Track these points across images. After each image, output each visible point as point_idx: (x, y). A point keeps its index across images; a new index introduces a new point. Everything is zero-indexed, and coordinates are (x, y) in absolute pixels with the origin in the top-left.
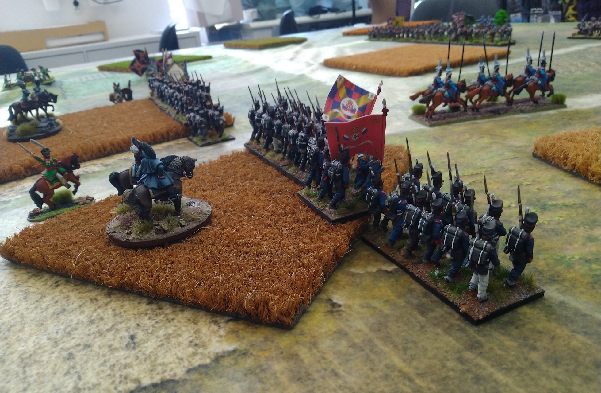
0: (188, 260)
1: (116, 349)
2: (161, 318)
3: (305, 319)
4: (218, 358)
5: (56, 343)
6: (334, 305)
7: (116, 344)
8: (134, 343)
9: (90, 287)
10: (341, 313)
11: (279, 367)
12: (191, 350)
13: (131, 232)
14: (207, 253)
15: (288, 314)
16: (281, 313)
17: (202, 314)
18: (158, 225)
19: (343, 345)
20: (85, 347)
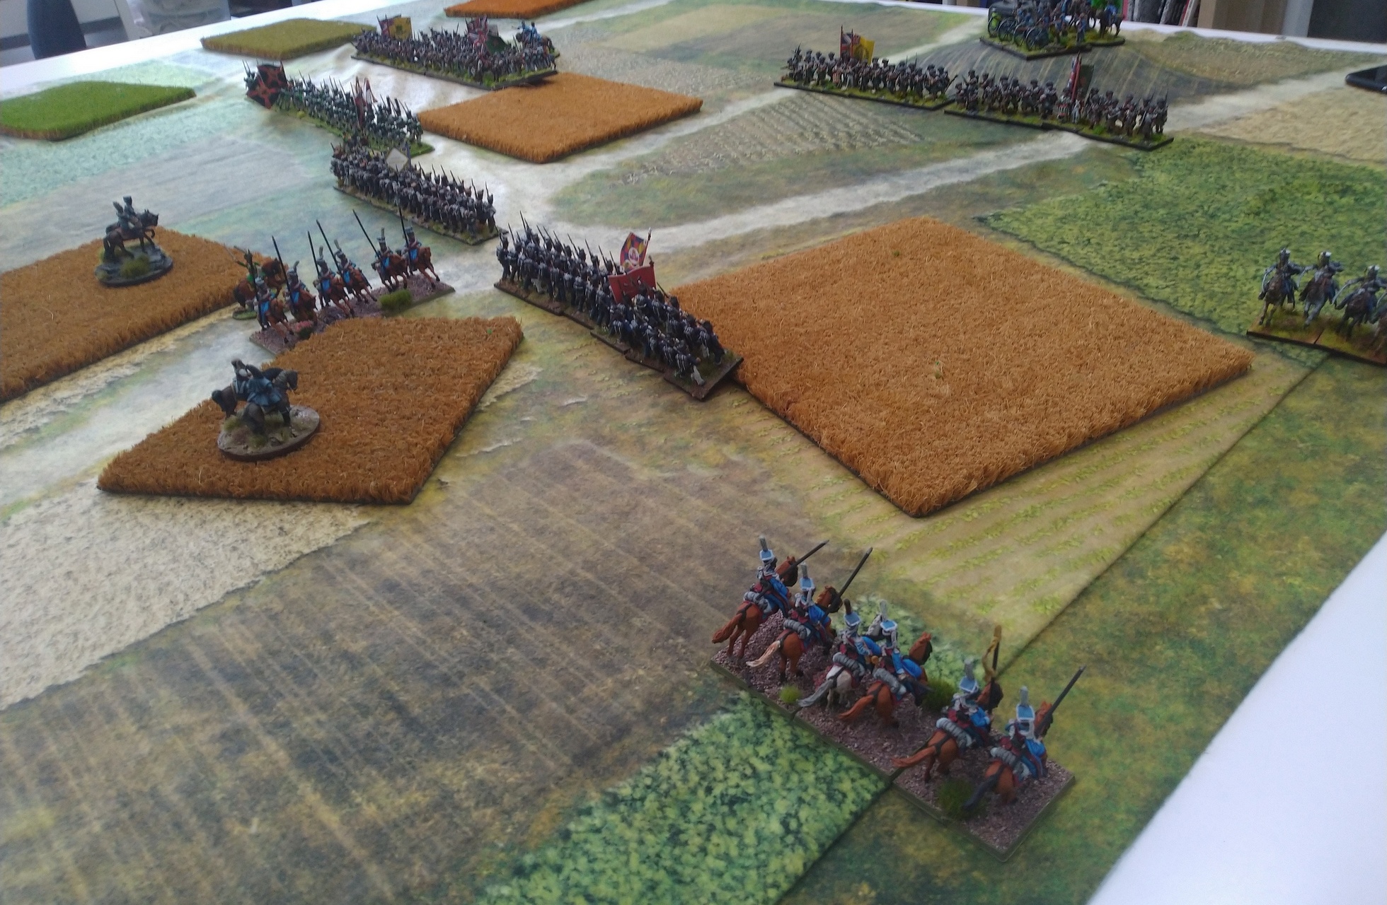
0: (310, 464)
1: (270, 539)
3: (420, 496)
4: (356, 530)
5: (215, 543)
6: (442, 483)
7: (269, 534)
8: (285, 532)
10: (448, 488)
11: (404, 528)
12: (333, 528)
13: (247, 447)
14: (326, 457)
15: (405, 493)
16: (400, 493)
17: (333, 505)
18: (272, 438)
19: (450, 508)
20: (244, 541)
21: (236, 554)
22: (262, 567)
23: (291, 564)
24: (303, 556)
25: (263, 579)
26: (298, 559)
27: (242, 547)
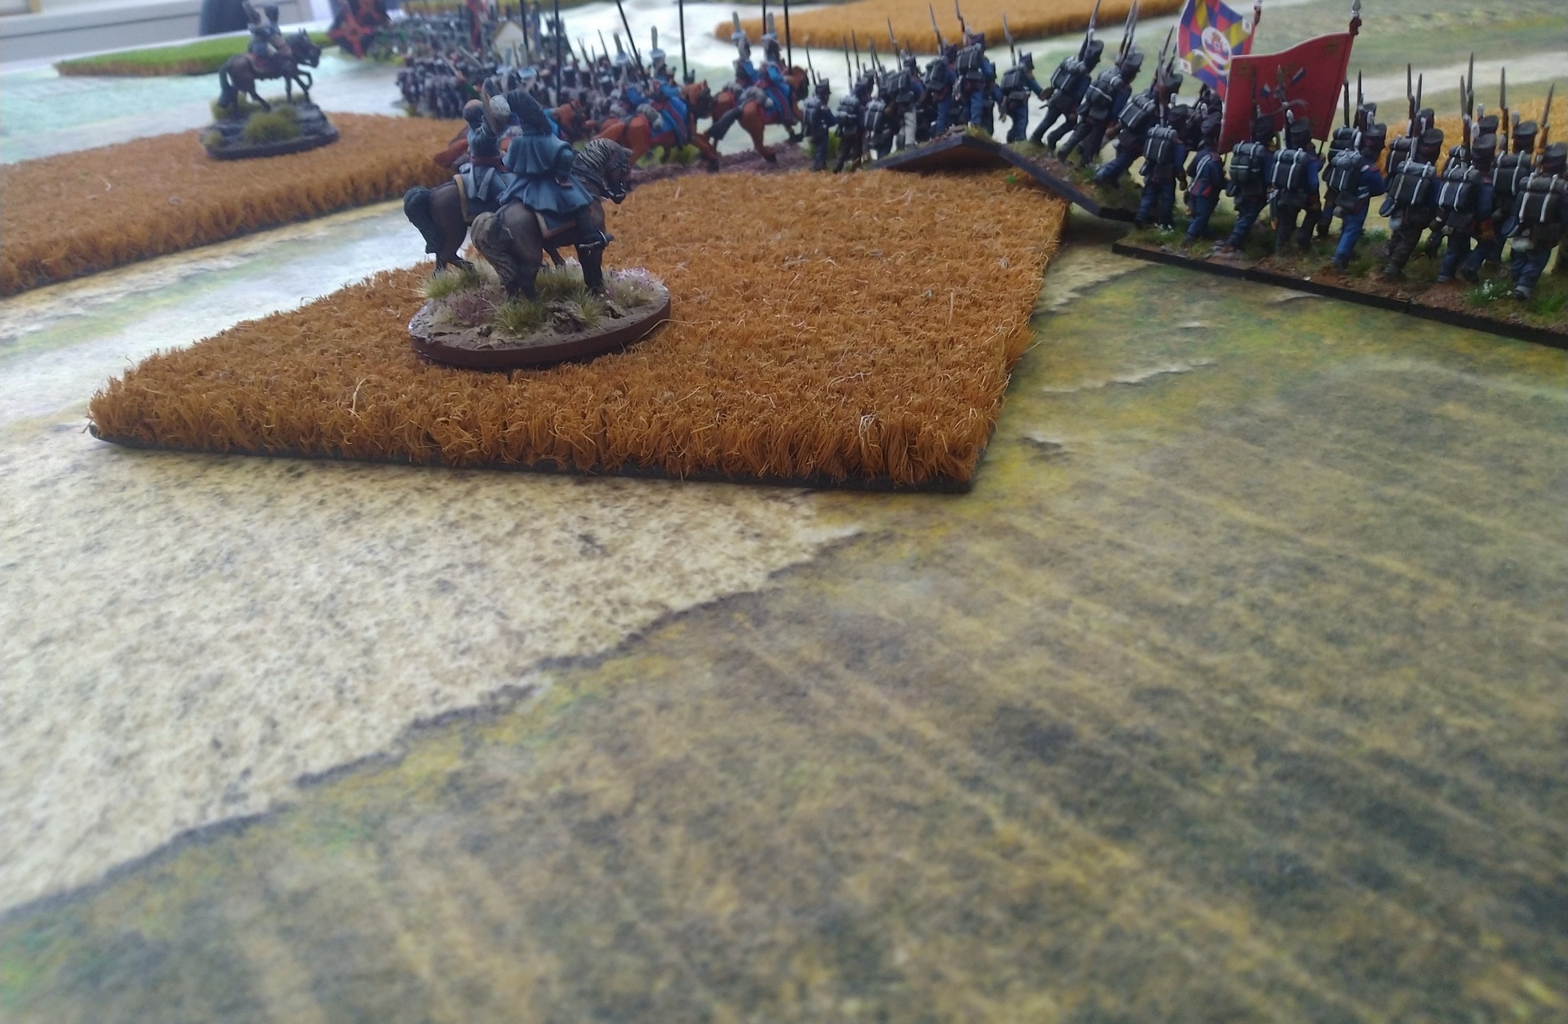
0: (660, 379)
2: (632, 502)
5: (385, 570)
8: (601, 547)
9: (393, 471)
10: (1067, 456)
11: (983, 548)
13: (489, 331)
14: (702, 365)
15: (965, 454)
18: (559, 310)
20: (471, 567)
21: (448, 603)
22: (538, 644)
23: (634, 638)
24: (670, 617)
25: (545, 683)
26: (658, 624)
27: (468, 582)
